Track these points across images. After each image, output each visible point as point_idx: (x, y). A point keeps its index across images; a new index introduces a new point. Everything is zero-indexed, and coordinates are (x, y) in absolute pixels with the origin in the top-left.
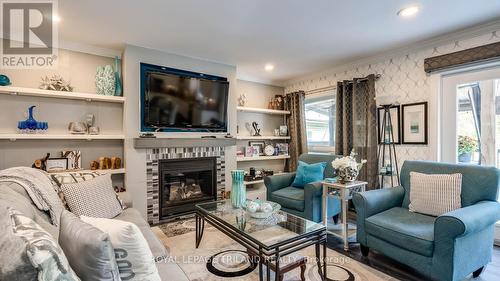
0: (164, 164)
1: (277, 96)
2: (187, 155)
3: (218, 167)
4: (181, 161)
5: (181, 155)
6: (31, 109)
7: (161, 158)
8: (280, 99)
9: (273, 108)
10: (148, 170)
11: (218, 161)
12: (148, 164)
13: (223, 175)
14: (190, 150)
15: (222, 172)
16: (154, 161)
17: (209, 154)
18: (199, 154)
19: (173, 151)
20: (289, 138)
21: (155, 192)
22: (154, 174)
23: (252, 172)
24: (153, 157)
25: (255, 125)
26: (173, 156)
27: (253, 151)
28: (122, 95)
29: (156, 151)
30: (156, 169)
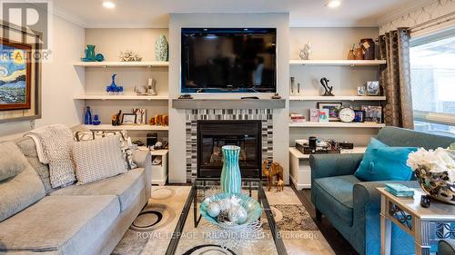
0: (202, 124)
1: (363, 41)
2: (226, 117)
3: (264, 133)
4: (219, 123)
5: (219, 116)
6: (113, 77)
7: (199, 118)
8: (366, 45)
9: (355, 58)
10: (187, 130)
11: (264, 125)
12: (187, 124)
13: (270, 142)
14: (230, 111)
15: (269, 139)
16: (193, 122)
17: (252, 117)
18: (240, 116)
19: (211, 112)
20: (384, 98)
21: (193, 151)
22: (193, 134)
23: (313, 142)
24: (191, 117)
25: (324, 81)
26: (212, 117)
27: (320, 115)
28: (167, 60)
29: (195, 112)
30: (194, 129)
